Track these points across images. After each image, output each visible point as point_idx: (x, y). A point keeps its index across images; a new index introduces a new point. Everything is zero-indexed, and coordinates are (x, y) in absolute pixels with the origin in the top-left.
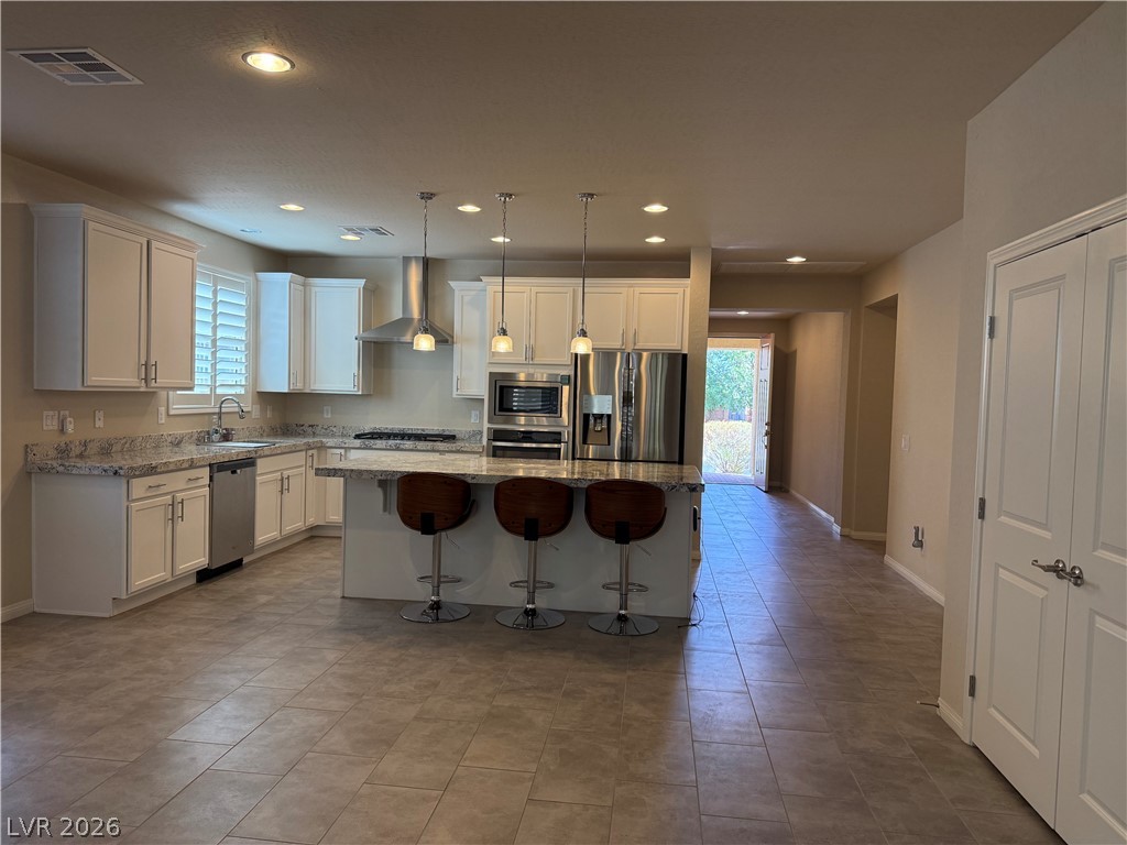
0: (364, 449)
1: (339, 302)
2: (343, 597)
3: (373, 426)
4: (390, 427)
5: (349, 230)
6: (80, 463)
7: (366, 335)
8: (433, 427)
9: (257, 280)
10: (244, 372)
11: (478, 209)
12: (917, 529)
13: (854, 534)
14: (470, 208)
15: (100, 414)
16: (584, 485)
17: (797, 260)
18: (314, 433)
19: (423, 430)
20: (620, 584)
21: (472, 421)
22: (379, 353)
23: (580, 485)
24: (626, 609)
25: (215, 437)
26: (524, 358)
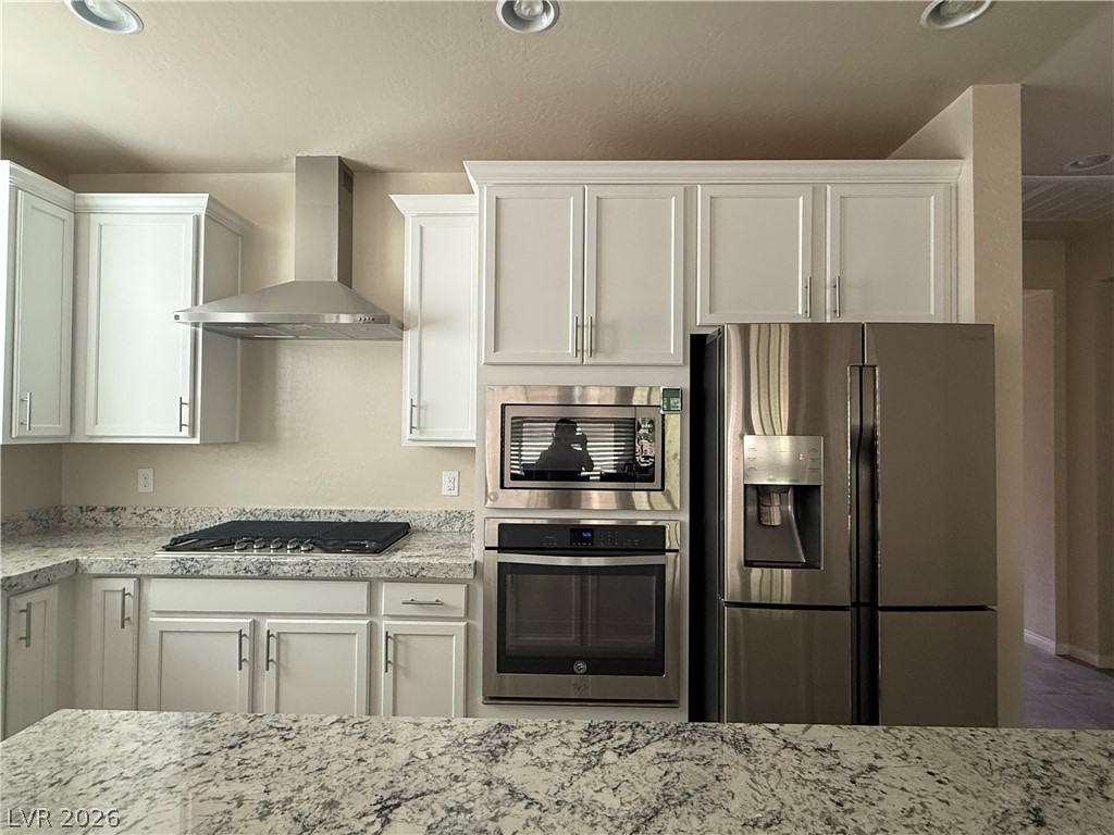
0: (181, 578)
3: (239, 507)
8: (364, 506)
18: (116, 526)
21: (446, 491)
26: (571, 349)
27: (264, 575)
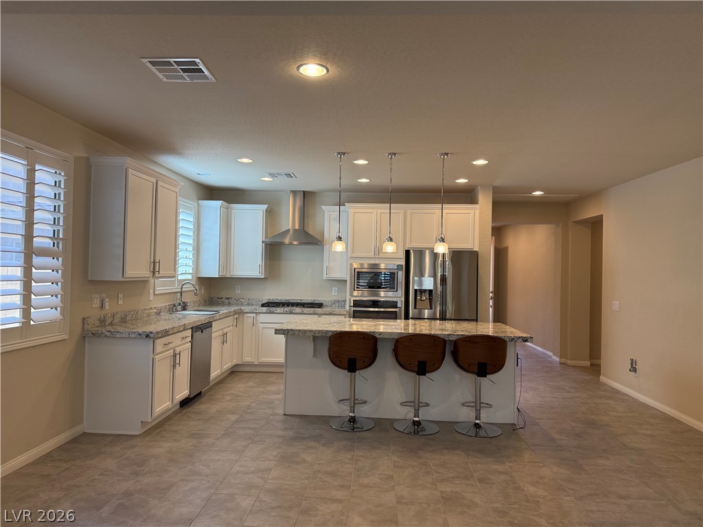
0: (269, 313)
1: (250, 219)
2: (285, 415)
3: (268, 298)
4: (279, 298)
5: (270, 174)
6: (120, 329)
7: (267, 240)
8: (308, 298)
9: (199, 205)
10: (191, 264)
11: (367, 162)
12: (632, 360)
13: (569, 362)
14: (361, 162)
15: (121, 296)
16: (453, 338)
17: (538, 193)
18: (229, 303)
19: (301, 300)
20: (476, 403)
21: (333, 294)
22: (273, 250)
23: (451, 339)
24: (480, 420)
25: (179, 308)
26: (373, 254)
27: (291, 313)
